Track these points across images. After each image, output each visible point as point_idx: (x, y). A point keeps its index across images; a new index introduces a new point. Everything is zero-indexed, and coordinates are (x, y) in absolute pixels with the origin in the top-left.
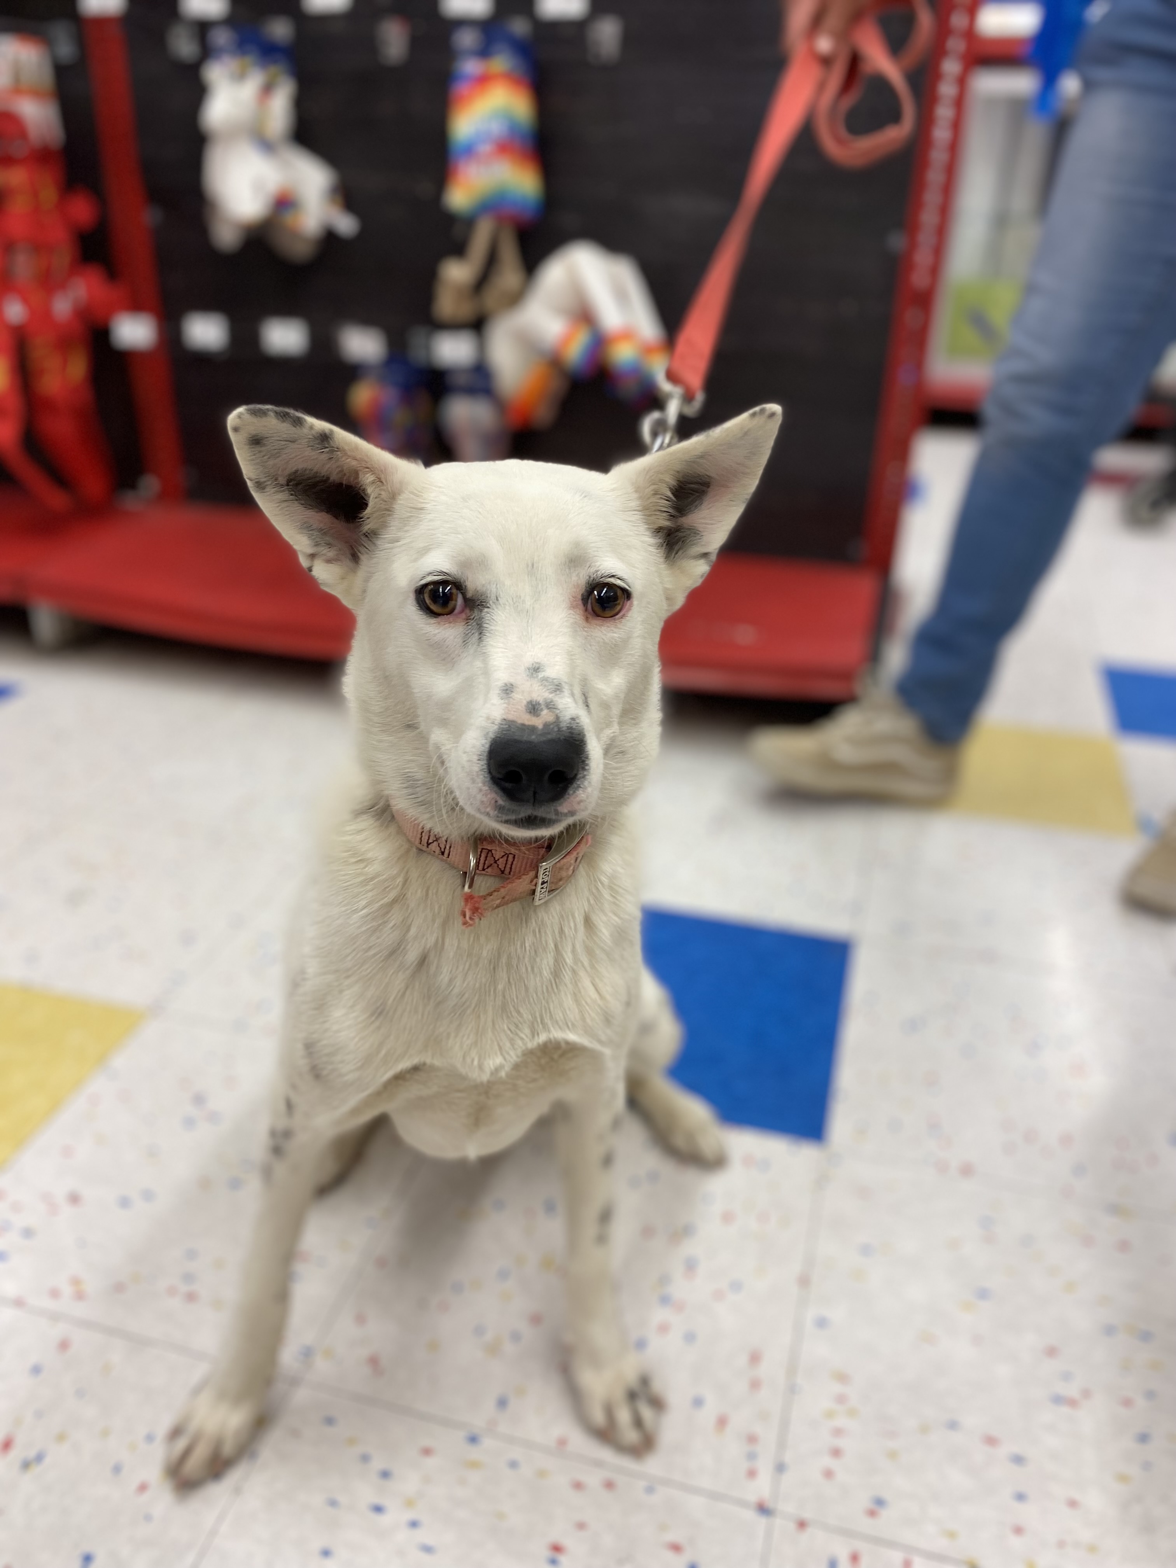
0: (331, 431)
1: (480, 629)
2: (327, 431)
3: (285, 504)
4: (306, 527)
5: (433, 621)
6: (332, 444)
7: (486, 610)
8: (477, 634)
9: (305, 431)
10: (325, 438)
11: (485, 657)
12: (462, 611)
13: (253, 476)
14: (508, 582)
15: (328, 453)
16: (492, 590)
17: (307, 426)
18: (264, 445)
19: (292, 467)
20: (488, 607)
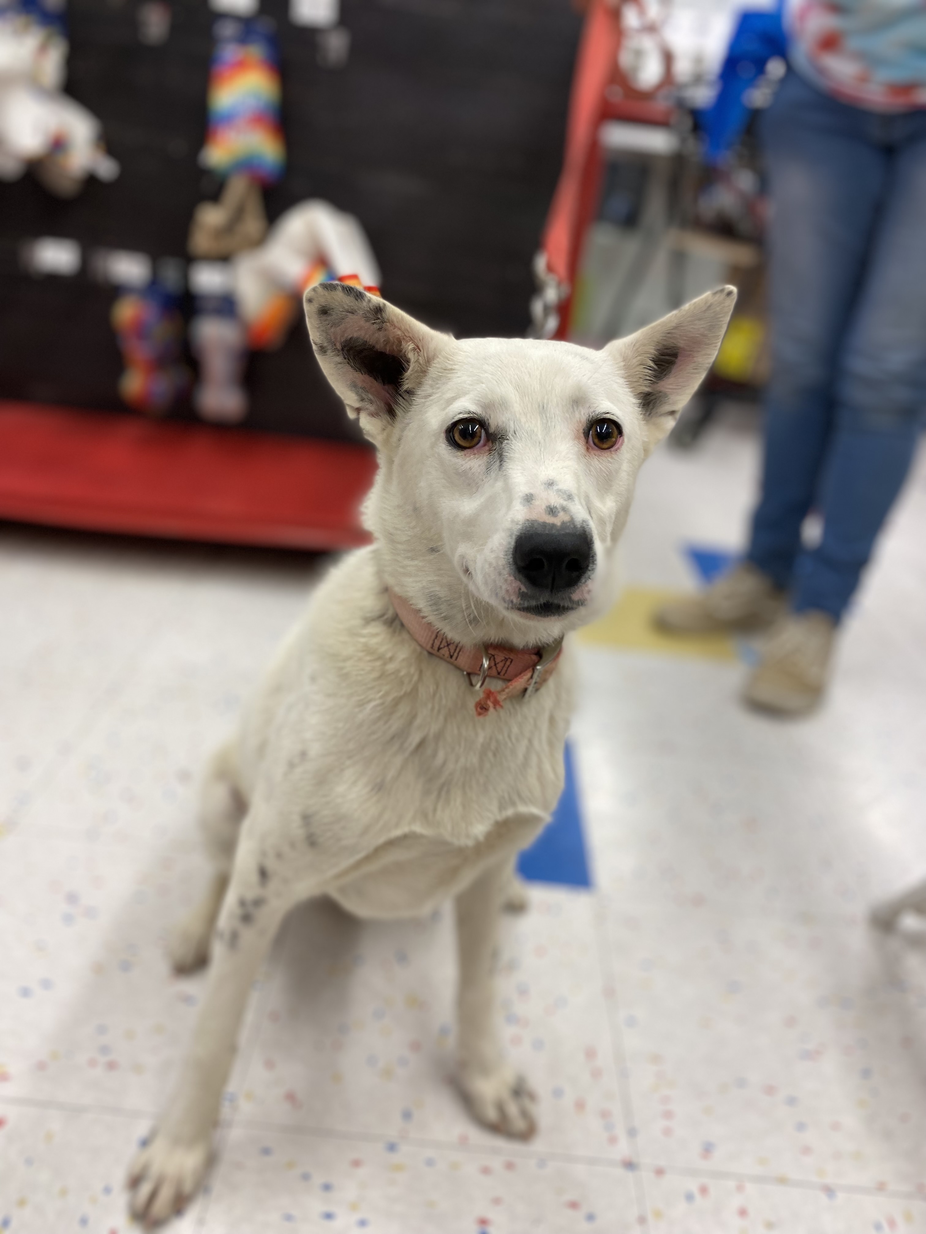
0: (385, 305)
1: (501, 458)
2: (381, 305)
3: (342, 365)
4: (354, 386)
5: (460, 453)
6: (384, 315)
7: (506, 441)
8: (498, 462)
9: (365, 304)
10: (379, 310)
11: (506, 478)
12: (484, 445)
13: (318, 341)
14: (523, 420)
15: (379, 323)
16: (511, 427)
17: (366, 300)
18: (331, 315)
19: (348, 335)
20: (508, 439)
